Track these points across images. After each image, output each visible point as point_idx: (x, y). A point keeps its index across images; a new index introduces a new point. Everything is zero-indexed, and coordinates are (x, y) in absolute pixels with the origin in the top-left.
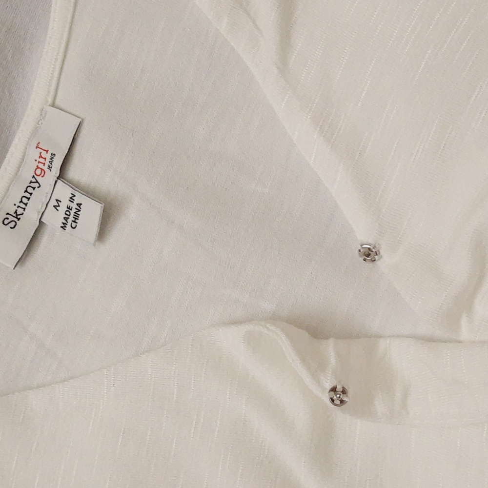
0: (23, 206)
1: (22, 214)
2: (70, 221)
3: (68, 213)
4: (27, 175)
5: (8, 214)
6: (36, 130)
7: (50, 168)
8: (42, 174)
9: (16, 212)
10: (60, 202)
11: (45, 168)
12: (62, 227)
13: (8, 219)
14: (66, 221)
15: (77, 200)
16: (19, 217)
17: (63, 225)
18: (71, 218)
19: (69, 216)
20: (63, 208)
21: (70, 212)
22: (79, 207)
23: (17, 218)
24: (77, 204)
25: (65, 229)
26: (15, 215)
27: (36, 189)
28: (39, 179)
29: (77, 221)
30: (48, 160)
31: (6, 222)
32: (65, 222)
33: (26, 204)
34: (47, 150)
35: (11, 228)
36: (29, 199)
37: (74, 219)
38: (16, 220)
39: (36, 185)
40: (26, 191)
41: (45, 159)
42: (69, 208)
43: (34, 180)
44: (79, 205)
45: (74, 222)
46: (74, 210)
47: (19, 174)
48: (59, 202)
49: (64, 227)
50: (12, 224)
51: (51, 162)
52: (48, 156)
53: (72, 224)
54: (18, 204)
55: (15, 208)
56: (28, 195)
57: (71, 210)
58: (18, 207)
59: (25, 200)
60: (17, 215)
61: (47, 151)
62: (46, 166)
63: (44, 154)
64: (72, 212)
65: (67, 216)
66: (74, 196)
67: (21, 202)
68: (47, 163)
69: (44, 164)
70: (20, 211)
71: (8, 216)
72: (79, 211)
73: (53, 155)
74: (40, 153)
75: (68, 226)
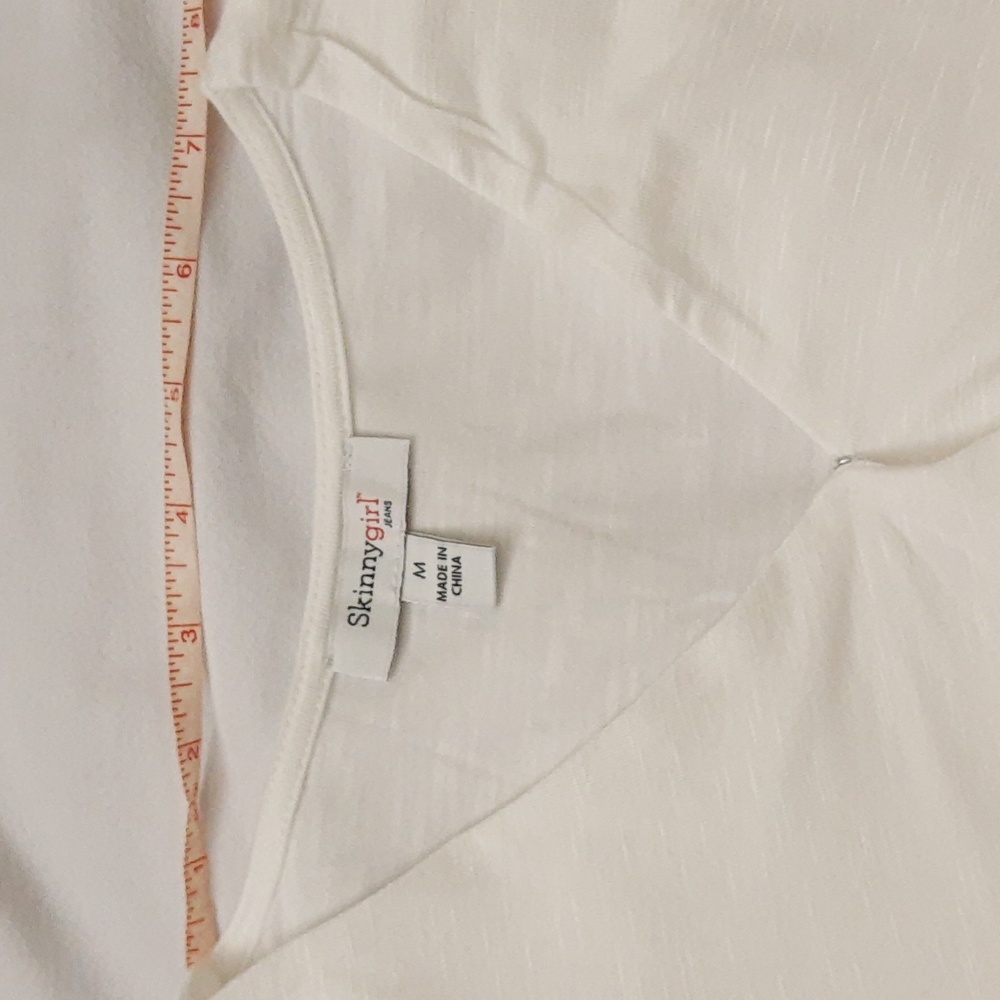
0: (368, 589)
1: (370, 601)
2: (449, 586)
3: (442, 576)
4: (356, 543)
5: (350, 608)
6: (344, 477)
7: (388, 523)
8: (380, 535)
9: (360, 601)
10: (424, 564)
11: (382, 525)
12: (439, 599)
13: (353, 615)
14: (443, 587)
15: (451, 553)
16: (367, 606)
17: (440, 596)
18: (450, 582)
19: (445, 579)
20: (431, 572)
21: (445, 574)
22: (458, 562)
23: (364, 608)
24: (454, 560)
25: (445, 600)
26: (360, 606)
27: (378, 559)
28: (376, 543)
29: (459, 583)
30: (382, 512)
31: (353, 620)
32: (440, 590)
33: (371, 585)
34: (374, 498)
35: (364, 626)
36: (372, 576)
37: (454, 582)
38: (364, 612)
39: (375, 554)
40: (365, 567)
41: (377, 513)
42: (442, 569)
43: (369, 548)
44: (457, 560)
45: (456, 585)
46: (450, 570)
47: (343, 547)
48: (422, 566)
49: (442, 597)
50: (363, 620)
51: (388, 515)
52: (381, 508)
53: (453, 590)
54: (359, 589)
56: (370, 572)
57: (446, 570)
58: (361, 592)
59: (368, 580)
60: (364, 605)
61: (377, 502)
62: (382, 522)
63: (373, 507)
64: (449, 573)
65: (443, 581)
66: (445, 549)
67: (363, 584)
68: (382, 517)
69: (378, 521)
70: (365, 598)
71: (352, 611)
72: (459, 568)
73: (388, 504)
74: (367, 507)
75: (449, 593)
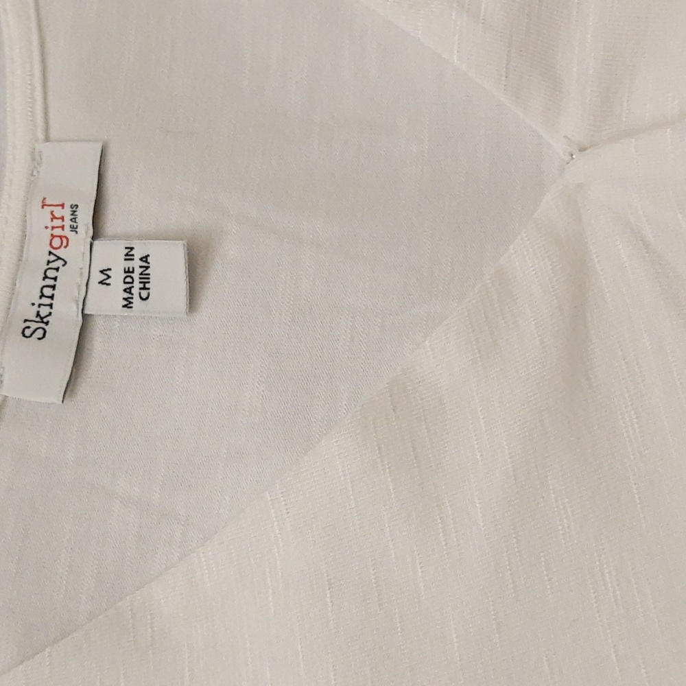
0: (48, 301)
1: (50, 314)
2: (135, 291)
3: (129, 280)
4: (38, 254)
5: (26, 321)
6: (31, 186)
7: (74, 229)
8: (65, 244)
9: (38, 314)
10: (110, 269)
11: (67, 232)
12: (124, 306)
13: (29, 327)
14: (130, 293)
15: (138, 254)
16: (45, 320)
17: (126, 303)
18: (137, 285)
19: (132, 283)
20: (117, 277)
21: (132, 278)
22: (146, 262)
23: (43, 322)
24: (141, 259)
25: (131, 307)
26: (38, 319)
27: (61, 269)
28: (58, 252)
29: (147, 286)
30: (68, 217)
31: (28, 332)
32: (127, 295)
33: (52, 297)
34: (61, 203)
35: (39, 339)
36: (53, 287)
37: (142, 286)
38: (42, 325)
39: (59, 263)
40: (46, 277)
41: (63, 218)
42: (129, 272)
43: (52, 258)
44: (145, 259)
45: (144, 288)
46: (138, 271)
47: (24, 259)
48: (108, 272)
49: (128, 304)
50: (39, 333)
51: (74, 220)
52: (67, 213)
53: (140, 294)
54: (38, 302)
55: (36, 308)
56: (51, 282)
57: (133, 272)
58: (40, 305)
59: (48, 292)
60: (42, 318)
61: (62, 206)
62: (67, 228)
63: (58, 212)
64: (136, 276)
65: (128, 286)
66: (132, 249)
67: (42, 296)
68: (67, 223)
69: (63, 227)
70: (44, 311)
71: (28, 324)
72: (147, 268)
73: (74, 207)
74: (52, 213)
75: (136, 299)
